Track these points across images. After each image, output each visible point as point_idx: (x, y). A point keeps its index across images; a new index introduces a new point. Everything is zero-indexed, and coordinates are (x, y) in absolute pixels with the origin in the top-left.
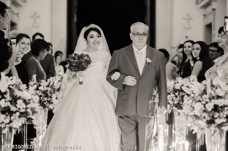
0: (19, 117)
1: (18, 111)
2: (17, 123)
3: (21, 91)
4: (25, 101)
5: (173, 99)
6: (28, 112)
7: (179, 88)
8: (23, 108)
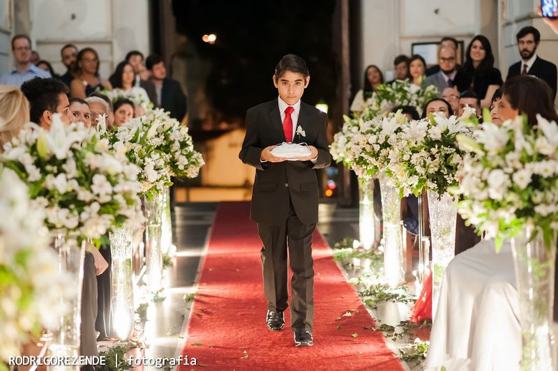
0: (100, 213)
1: (95, 201)
2: (94, 228)
3: (99, 156)
4: (108, 177)
5: (425, 162)
6: (117, 201)
7: (439, 137)
8: (107, 194)
